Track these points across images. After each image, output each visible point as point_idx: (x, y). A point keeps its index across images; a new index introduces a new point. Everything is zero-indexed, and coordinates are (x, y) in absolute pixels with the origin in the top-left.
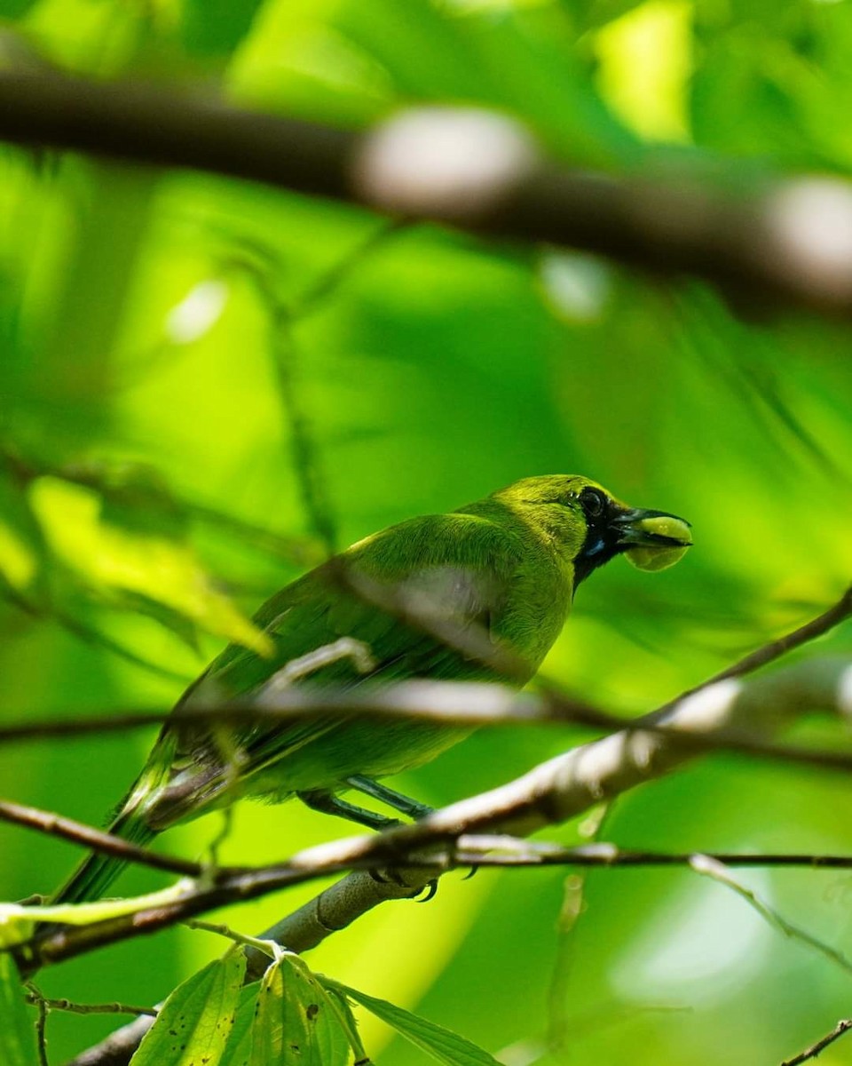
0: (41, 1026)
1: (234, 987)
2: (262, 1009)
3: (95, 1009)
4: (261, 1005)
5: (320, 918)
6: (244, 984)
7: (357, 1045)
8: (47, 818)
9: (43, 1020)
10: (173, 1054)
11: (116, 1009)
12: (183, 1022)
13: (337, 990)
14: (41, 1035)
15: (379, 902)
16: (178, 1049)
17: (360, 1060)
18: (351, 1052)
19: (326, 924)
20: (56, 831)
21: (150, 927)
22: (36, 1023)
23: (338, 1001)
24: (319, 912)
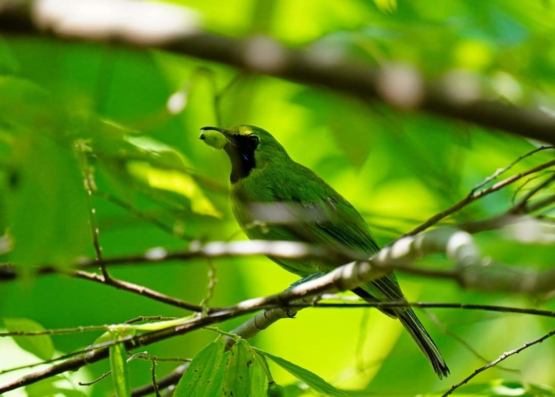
0: (153, 370)
1: (221, 353)
2: (229, 362)
3: (168, 360)
4: (230, 360)
5: (255, 325)
6: (225, 352)
7: (269, 376)
8: (141, 288)
9: (154, 368)
10: (196, 379)
11: (176, 360)
12: (200, 367)
13: (262, 354)
14: (153, 374)
15: (278, 319)
16: (198, 377)
17: (271, 381)
18: (266, 377)
19: (258, 328)
20: (144, 293)
21: (183, 332)
22: (151, 369)
23: (262, 358)
24: (255, 323)
